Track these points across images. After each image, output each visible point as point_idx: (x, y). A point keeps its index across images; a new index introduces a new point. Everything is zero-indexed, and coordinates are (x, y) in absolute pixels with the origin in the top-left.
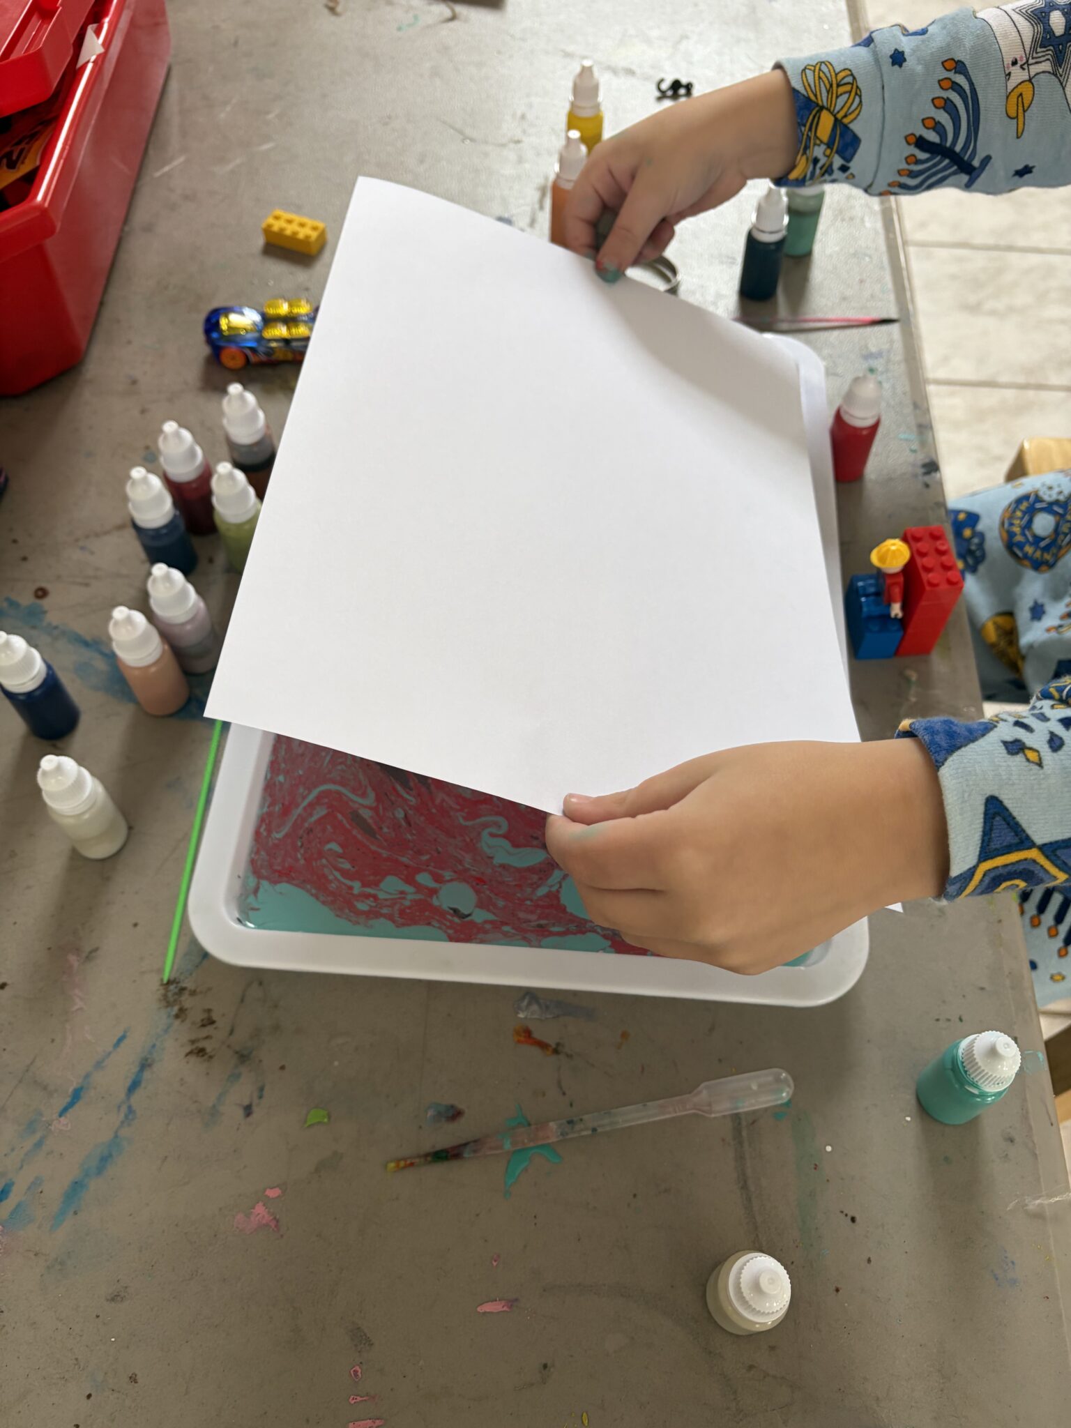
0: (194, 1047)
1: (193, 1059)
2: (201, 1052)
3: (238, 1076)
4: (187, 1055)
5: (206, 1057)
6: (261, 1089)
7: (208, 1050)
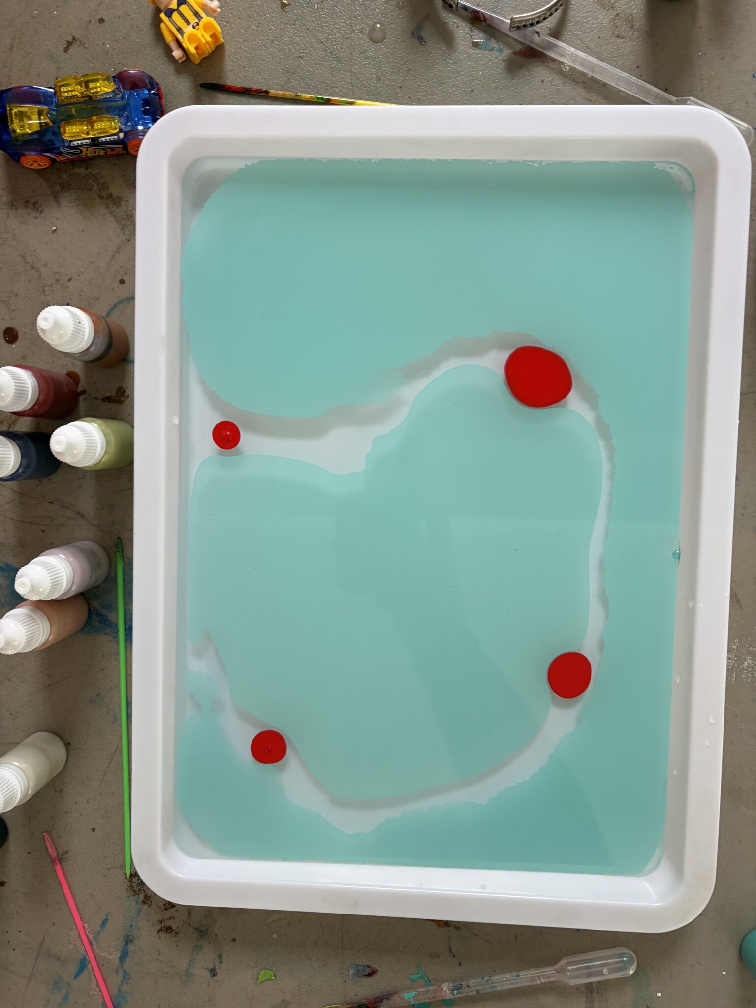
0: (163, 925)
1: (163, 935)
2: (169, 929)
3: (202, 946)
4: (158, 932)
5: (173, 933)
6: (220, 957)
7: (174, 929)
